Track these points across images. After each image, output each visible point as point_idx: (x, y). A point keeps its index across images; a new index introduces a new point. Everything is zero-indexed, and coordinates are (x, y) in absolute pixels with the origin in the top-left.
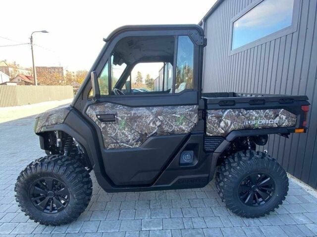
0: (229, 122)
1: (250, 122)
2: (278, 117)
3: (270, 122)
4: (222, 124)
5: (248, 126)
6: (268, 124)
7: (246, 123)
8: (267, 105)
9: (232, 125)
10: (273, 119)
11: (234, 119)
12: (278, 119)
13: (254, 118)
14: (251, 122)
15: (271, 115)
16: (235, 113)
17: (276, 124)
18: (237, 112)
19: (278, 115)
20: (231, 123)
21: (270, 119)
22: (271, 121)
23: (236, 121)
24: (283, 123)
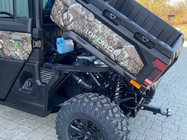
0: (71, 18)
1: (89, 33)
2: (120, 50)
3: (108, 48)
4: (65, 15)
5: (86, 36)
6: (106, 49)
7: (86, 31)
8: (119, 28)
9: (73, 23)
10: (114, 47)
11: (77, 18)
12: (119, 51)
13: (96, 31)
14: (91, 34)
15: (115, 42)
16: (82, 11)
17: (114, 55)
18: (84, 12)
19: (121, 48)
20: (73, 21)
21: (111, 45)
22: (110, 49)
23: (78, 22)
24: (122, 61)
